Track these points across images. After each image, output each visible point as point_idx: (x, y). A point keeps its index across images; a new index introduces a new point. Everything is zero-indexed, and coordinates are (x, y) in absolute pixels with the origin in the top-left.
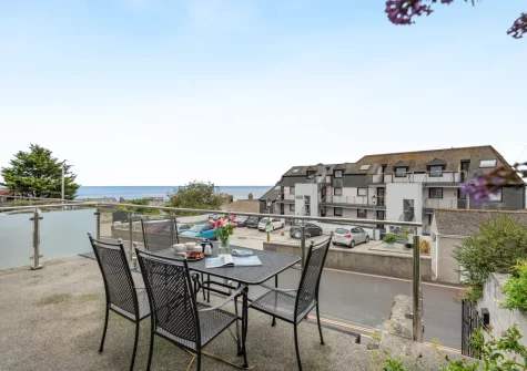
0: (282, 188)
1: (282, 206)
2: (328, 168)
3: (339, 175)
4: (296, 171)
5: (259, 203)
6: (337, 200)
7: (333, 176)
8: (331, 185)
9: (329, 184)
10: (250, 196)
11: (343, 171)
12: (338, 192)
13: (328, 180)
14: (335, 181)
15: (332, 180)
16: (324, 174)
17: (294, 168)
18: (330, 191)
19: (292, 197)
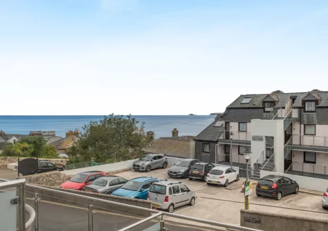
0: (227, 123)
1: (226, 148)
2: (293, 98)
3: (310, 107)
4: (247, 101)
5: (193, 143)
6: (308, 141)
7: (302, 109)
8: (300, 120)
9: (296, 120)
10: (175, 132)
11: (317, 102)
12: (309, 130)
13: (295, 114)
14: (305, 115)
15: (300, 115)
16: (288, 105)
17: (242, 97)
18: (297, 129)
19: (242, 137)
